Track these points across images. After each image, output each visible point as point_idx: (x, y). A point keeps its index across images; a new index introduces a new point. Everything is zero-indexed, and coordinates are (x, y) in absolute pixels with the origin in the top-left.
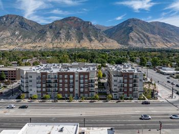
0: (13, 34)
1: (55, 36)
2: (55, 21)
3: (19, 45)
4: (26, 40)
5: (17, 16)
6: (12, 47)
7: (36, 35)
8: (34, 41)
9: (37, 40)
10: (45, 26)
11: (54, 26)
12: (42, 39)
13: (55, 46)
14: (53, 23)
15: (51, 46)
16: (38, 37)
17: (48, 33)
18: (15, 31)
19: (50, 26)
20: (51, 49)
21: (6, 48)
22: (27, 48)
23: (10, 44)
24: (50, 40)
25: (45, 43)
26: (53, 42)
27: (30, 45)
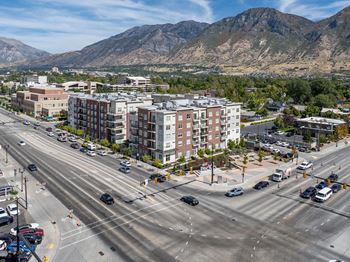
0: (256, 45)
1: (342, 43)
2: (345, 10)
3: (263, 65)
4: (278, 56)
6: (250, 70)
7: (299, 43)
8: (294, 57)
9: (299, 56)
10: (320, 23)
11: (340, 22)
12: (310, 52)
13: (338, 67)
14: (340, 14)
15: (328, 68)
16: (303, 47)
17: (324, 38)
18: (259, 38)
19: (332, 23)
20: (326, 75)
21: (240, 71)
22: (278, 72)
23: (248, 64)
24: (328, 53)
25: (314, 62)
26: (336, 58)
27: (284, 65)
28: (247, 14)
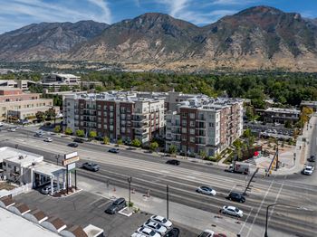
0: (152, 45)
1: (222, 46)
2: (224, 18)
3: (160, 62)
4: (172, 55)
5: (159, 15)
6: (149, 67)
7: (189, 45)
8: (185, 57)
9: (189, 55)
10: (205, 28)
11: (220, 28)
12: (198, 52)
13: (220, 65)
14: (219, 21)
15: (213, 66)
16: (191, 48)
17: (209, 41)
18: (155, 40)
19: (214, 29)
20: (212, 71)
21: (140, 68)
22: (173, 69)
23: (147, 62)
24: (212, 53)
25: (202, 60)
26: (218, 58)
27: (177, 63)
28: (144, 17)
